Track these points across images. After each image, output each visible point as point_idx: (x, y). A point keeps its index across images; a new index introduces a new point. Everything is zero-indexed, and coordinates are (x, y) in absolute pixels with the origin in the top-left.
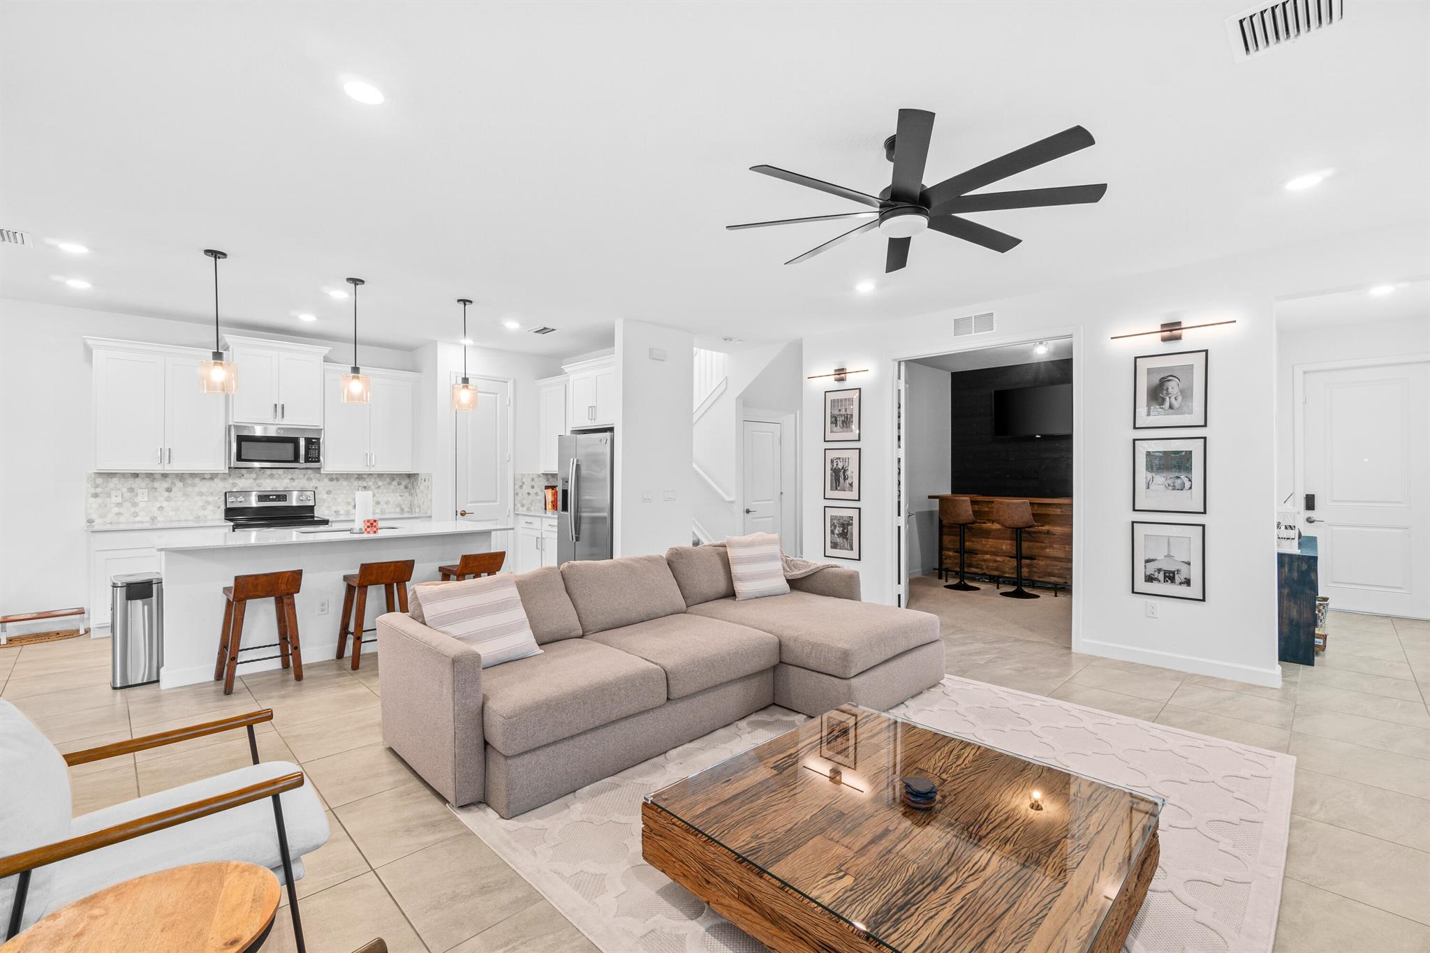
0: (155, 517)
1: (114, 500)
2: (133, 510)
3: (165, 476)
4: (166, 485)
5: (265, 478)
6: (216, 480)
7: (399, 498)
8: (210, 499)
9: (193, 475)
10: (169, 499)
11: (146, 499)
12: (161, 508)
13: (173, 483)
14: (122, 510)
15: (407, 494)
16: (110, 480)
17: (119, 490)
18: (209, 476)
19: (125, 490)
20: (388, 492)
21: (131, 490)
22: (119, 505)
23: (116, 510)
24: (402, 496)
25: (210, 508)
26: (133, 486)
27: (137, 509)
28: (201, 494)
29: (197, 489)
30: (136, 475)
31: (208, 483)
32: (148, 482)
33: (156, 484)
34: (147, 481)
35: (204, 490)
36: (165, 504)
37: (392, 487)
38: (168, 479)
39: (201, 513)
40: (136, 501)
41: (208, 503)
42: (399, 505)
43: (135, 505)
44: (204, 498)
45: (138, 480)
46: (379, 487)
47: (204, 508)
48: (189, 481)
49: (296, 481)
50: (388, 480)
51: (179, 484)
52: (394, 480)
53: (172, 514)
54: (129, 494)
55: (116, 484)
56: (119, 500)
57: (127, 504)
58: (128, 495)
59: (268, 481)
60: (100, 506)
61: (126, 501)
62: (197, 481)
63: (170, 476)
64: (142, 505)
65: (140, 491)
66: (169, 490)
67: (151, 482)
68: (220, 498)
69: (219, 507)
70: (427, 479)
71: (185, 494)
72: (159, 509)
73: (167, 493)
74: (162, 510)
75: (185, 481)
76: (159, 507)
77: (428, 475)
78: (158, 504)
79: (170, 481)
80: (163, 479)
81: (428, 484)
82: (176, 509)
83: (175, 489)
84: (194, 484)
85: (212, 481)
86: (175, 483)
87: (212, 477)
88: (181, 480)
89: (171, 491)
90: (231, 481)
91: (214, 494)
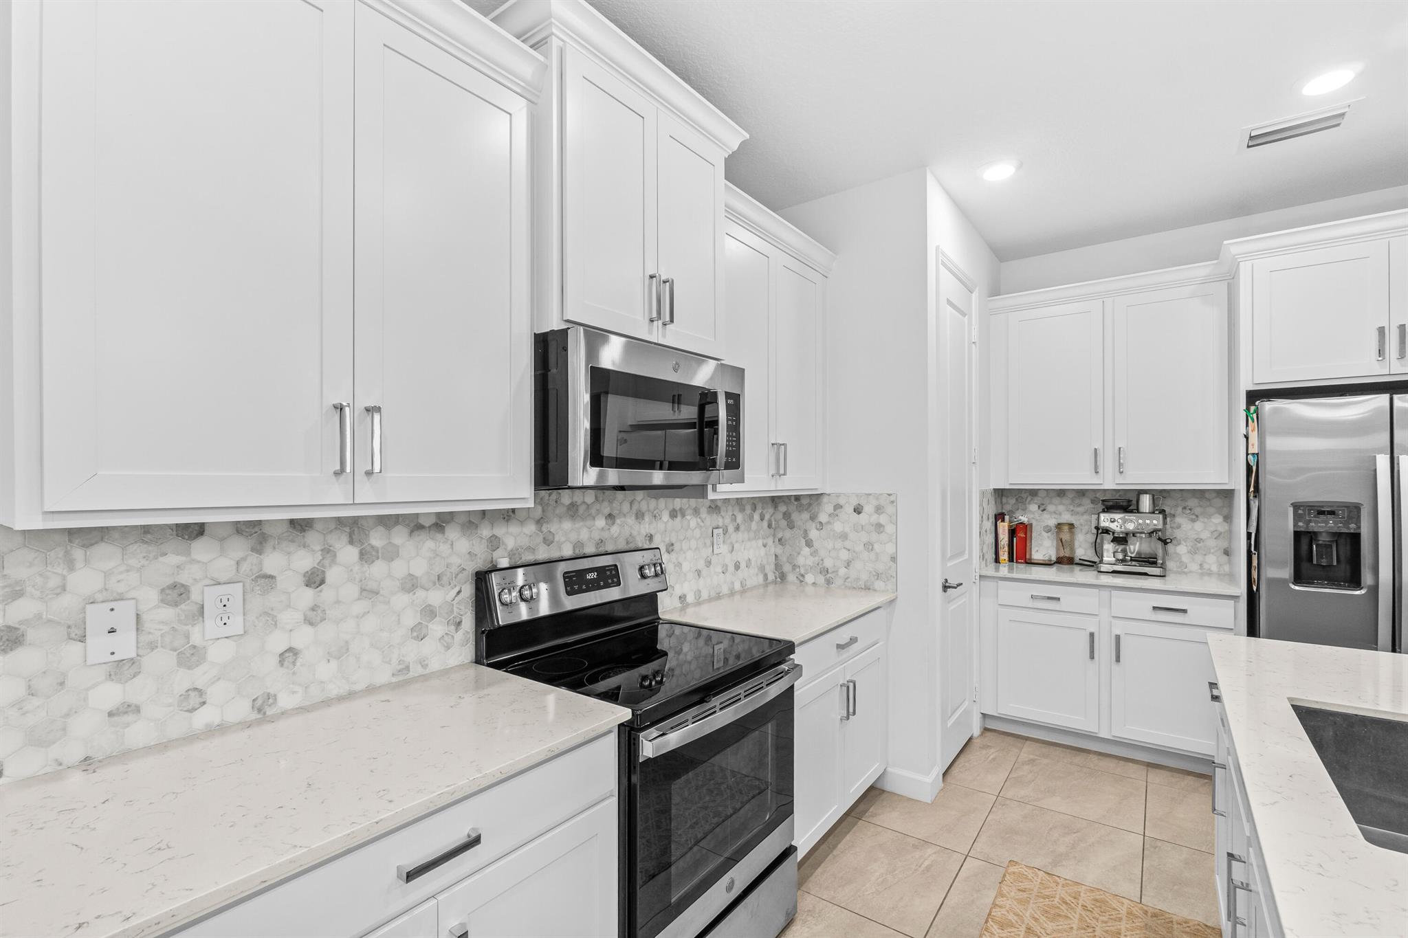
0: (269, 696)
1: (99, 647)
2: (183, 680)
3: (300, 526)
4: (304, 560)
5: (560, 517)
6: (452, 533)
7: (763, 551)
8: (437, 597)
9: (388, 522)
10: (313, 617)
11: (237, 624)
12: (289, 655)
13: (328, 551)
14: (139, 690)
15: (770, 541)
16: (78, 553)
17: (121, 598)
18: (433, 520)
19: (149, 597)
20: (749, 540)
21: (176, 593)
22: (122, 669)
23: (111, 694)
24: (765, 546)
25: (437, 628)
26: (183, 578)
27: (200, 676)
28: (411, 584)
29: (399, 568)
30: (197, 531)
31: (428, 544)
32: (239, 554)
33: (272, 561)
34: (239, 548)
35: (419, 567)
36: (303, 637)
37: (754, 526)
38: (312, 537)
39: (411, 651)
40: (196, 638)
41: (430, 612)
42: (762, 568)
43: (191, 656)
44: (420, 593)
45: (201, 549)
46: (737, 528)
47: (419, 634)
48: (377, 539)
49: (618, 521)
50: (748, 510)
51: (348, 553)
52: (754, 509)
53: (326, 670)
54: (168, 613)
55: (107, 575)
56: (125, 645)
57: (160, 661)
58: (161, 616)
59: (567, 525)
60: (32, 693)
61: (152, 646)
62: (399, 536)
63: (318, 526)
64: (219, 653)
65: (211, 598)
66: (315, 580)
67: (253, 558)
68: (459, 592)
69: (460, 623)
70: (868, 509)
71: (363, 590)
72: (281, 663)
73: (309, 593)
74: (294, 663)
75: (363, 544)
76: (281, 655)
77: (871, 497)
78: (278, 642)
79: (318, 548)
80: (293, 541)
81: (874, 518)
82: (340, 652)
83: (333, 575)
84: (392, 554)
85: (439, 536)
86: (335, 556)
87: (441, 522)
88: (351, 542)
89: (322, 582)
90: (486, 532)
91: (445, 579)
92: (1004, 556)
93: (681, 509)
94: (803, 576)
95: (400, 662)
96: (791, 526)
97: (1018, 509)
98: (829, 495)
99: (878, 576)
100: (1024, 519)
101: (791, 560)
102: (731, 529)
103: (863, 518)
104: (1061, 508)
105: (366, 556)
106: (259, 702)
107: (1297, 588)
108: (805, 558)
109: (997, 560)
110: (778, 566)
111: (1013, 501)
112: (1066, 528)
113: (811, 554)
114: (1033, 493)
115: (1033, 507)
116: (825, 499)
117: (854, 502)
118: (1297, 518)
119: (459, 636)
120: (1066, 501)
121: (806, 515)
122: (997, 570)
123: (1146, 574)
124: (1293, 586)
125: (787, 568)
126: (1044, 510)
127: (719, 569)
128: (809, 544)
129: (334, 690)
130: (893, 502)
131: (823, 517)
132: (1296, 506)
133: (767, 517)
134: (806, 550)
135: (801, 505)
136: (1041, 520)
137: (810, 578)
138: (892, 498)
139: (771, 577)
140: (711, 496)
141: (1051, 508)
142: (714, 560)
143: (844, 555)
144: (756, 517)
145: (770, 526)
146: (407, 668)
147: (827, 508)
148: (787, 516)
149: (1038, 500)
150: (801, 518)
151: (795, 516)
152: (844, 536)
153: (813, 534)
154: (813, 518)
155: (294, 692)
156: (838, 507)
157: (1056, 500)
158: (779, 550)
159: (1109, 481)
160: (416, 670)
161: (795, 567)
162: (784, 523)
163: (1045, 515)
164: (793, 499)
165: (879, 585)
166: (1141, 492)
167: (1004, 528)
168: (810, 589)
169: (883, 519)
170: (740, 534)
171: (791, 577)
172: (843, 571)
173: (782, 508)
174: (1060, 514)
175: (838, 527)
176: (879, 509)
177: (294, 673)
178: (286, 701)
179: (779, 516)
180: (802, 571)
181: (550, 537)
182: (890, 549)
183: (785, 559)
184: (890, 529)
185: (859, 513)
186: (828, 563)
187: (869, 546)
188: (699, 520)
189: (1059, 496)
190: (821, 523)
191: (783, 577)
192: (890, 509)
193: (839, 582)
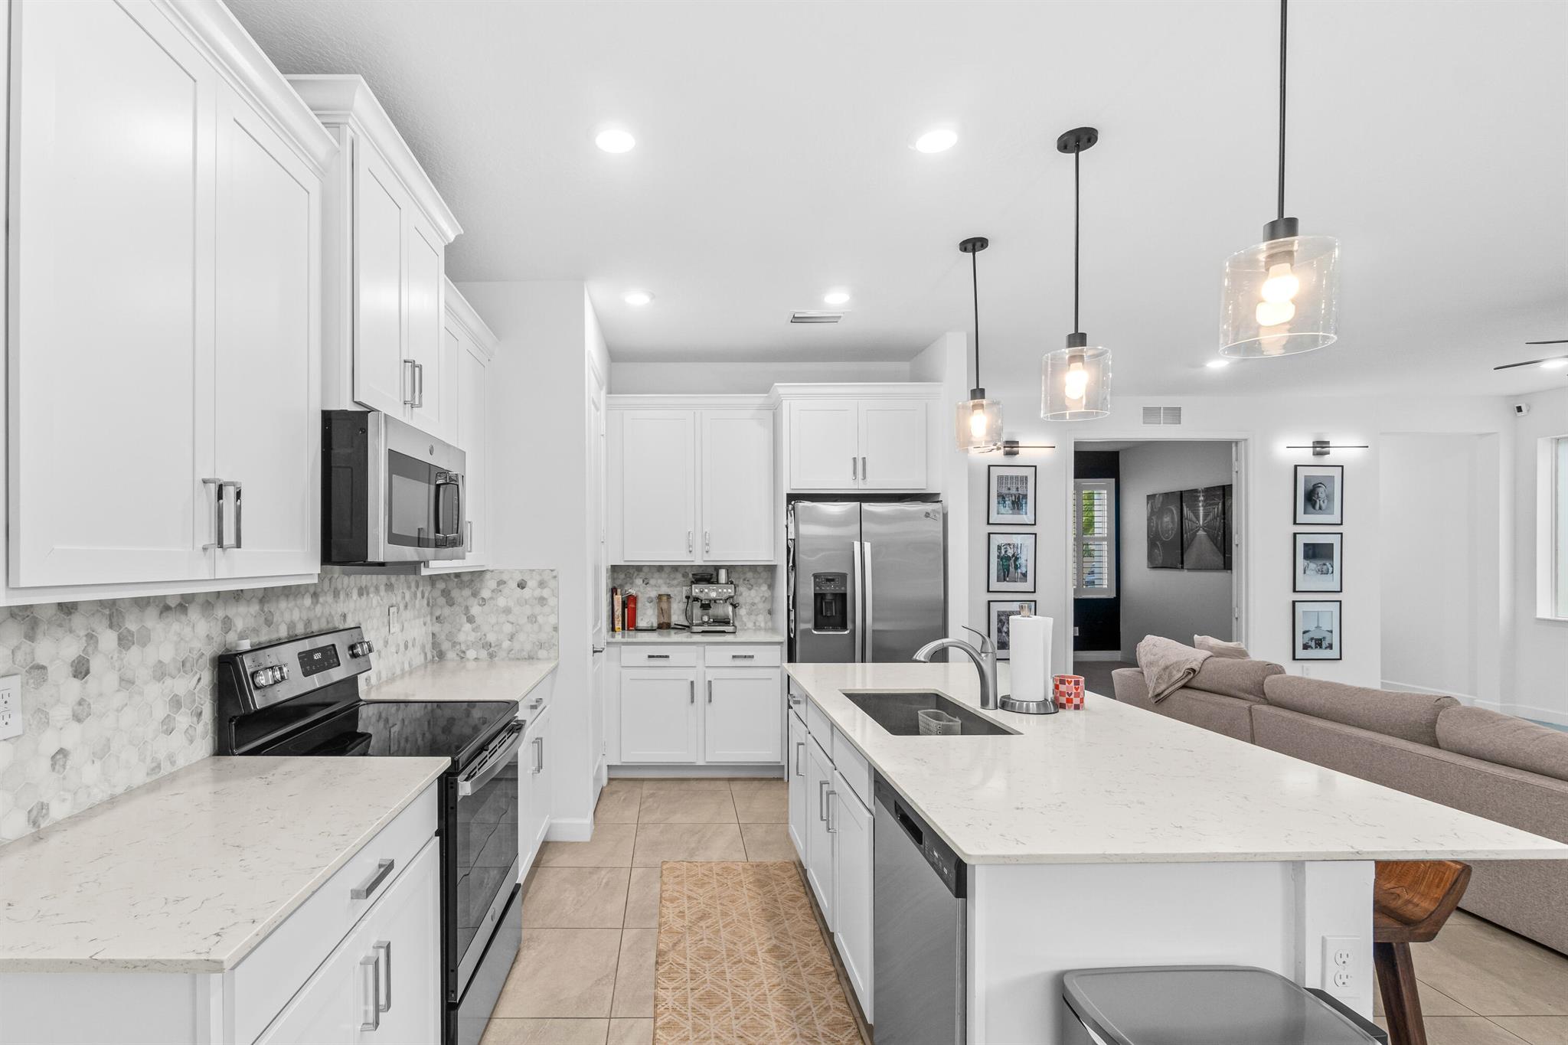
0: (42, 806)
3: (67, 609)
4: (70, 648)
6: (194, 613)
7: (422, 630)
9: (142, 603)
10: (80, 713)
11: (17, 723)
12: (60, 757)
13: (91, 637)
20: (413, 618)
24: (425, 624)
28: (160, 673)
32: (14, 642)
34: (13, 634)
36: (72, 736)
38: (78, 621)
39: (162, 747)
41: (176, 703)
42: (423, 647)
44: (168, 681)
47: (168, 727)
48: (132, 622)
49: (321, 600)
51: (108, 639)
53: (91, 773)
62: (151, 620)
63: (81, 611)
66: (81, 670)
67: (27, 645)
68: (199, 679)
69: (201, 713)
70: (532, 584)
71: (121, 680)
72: (53, 766)
73: (76, 683)
74: (64, 766)
75: (120, 628)
76: (53, 757)
77: (534, 573)
78: (50, 743)
79: (82, 633)
80: (60, 626)
81: (538, 593)
82: (102, 752)
83: (96, 664)
84: (145, 640)
85: (183, 618)
86: (97, 641)
87: (184, 603)
88: (111, 626)
89: (87, 672)
90: (220, 613)
91: (188, 665)
92: (618, 625)
93: (366, 587)
94: (464, 652)
95: (153, 759)
96: (451, 603)
97: (626, 583)
98: (492, 571)
99: (541, 646)
100: (633, 591)
101: (450, 636)
102: (402, 607)
103: (527, 593)
104: (660, 581)
105: (125, 641)
106: (34, 813)
107: (815, 632)
108: (466, 634)
109: (613, 629)
110: (435, 645)
111: (622, 576)
112: (665, 598)
113: (473, 630)
114: (639, 569)
115: (639, 581)
116: (488, 576)
117: (518, 578)
118: (816, 584)
119: (200, 728)
120: (664, 575)
121: (467, 592)
122: (613, 637)
123: (724, 632)
124: (813, 631)
125: (446, 646)
126: (646, 584)
127: (394, 649)
128: (471, 620)
129: (99, 794)
130: (555, 577)
131: (486, 593)
132: (816, 576)
133: (426, 595)
134: (467, 627)
135: (462, 582)
136: (645, 592)
137: (471, 654)
138: (554, 574)
139: (429, 656)
140: (425, 572)
141: (652, 582)
142: (391, 638)
143: (508, 628)
144: (419, 595)
145: (428, 604)
146: (159, 766)
147: (491, 583)
148: (446, 593)
149: (642, 575)
150: (461, 595)
151: (455, 593)
152: (507, 611)
153: (475, 610)
154: (474, 595)
155: (64, 800)
156: (501, 583)
157: (657, 575)
158: (437, 628)
159: (699, 560)
160: (167, 769)
161: (454, 644)
162: (442, 601)
163: (648, 588)
164: (452, 577)
165: (542, 654)
166: (717, 568)
167: (618, 599)
168: (471, 665)
169: (546, 593)
170: (408, 612)
171: (451, 655)
172: (506, 644)
173: (441, 585)
174: (660, 587)
175: (501, 602)
176: (542, 584)
177: (64, 778)
178: (59, 811)
179: (437, 593)
180: (464, 648)
181: (270, 618)
182: (552, 620)
183: (443, 637)
184: (552, 601)
185: (523, 588)
186: (491, 638)
187: (533, 619)
188: (379, 598)
189: (659, 571)
190: (483, 598)
191: (441, 655)
192: (552, 583)
193: (502, 654)
